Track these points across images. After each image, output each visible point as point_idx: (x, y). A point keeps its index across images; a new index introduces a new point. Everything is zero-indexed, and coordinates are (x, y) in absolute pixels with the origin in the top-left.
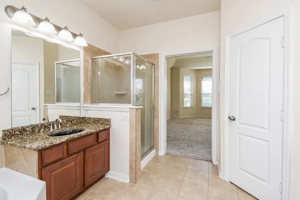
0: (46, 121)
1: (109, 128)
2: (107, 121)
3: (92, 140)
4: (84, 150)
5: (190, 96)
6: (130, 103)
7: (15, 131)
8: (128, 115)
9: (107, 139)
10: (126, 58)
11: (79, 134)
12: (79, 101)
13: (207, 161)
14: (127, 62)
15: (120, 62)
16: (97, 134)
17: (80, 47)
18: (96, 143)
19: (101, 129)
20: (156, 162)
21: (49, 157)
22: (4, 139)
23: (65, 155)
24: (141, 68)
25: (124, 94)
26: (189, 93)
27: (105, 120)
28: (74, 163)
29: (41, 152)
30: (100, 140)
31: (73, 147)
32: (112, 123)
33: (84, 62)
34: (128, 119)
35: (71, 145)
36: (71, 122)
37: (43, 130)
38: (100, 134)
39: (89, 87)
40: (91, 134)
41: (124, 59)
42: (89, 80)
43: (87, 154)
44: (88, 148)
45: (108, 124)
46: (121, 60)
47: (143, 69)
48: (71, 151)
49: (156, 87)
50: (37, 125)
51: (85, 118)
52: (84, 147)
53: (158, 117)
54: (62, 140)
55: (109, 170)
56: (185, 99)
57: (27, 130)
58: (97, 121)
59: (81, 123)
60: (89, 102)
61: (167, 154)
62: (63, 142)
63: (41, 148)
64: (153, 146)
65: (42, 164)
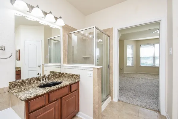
0: (39, 76)
1: (79, 81)
2: (77, 76)
3: (66, 90)
4: (61, 98)
5: (132, 59)
6: (93, 64)
7: (17, 83)
8: (91, 73)
9: (77, 90)
10: (90, 34)
11: (57, 86)
12: (60, 62)
13: (155, 111)
14: (90, 36)
15: (86, 36)
16: (70, 86)
17: (60, 26)
18: (70, 92)
19: (73, 82)
20: (112, 107)
21: (35, 105)
22: (10, 88)
23: (47, 102)
24: (98, 41)
25: (89, 58)
26: (131, 56)
27: (76, 75)
28: (53, 108)
29: (28, 102)
30: (72, 90)
31: (53, 97)
32: (81, 78)
33: (63, 36)
34: (92, 75)
35: (51, 95)
36: (55, 76)
37: (36, 82)
38: (72, 86)
39: (66, 53)
40: (66, 86)
41: (88, 34)
42: (66, 48)
43: (63, 101)
44: (64, 96)
45: (78, 79)
46: (87, 35)
47: (100, 41)
48: (51, 99)
49: (111, 52)
50: (33, 79)
51: (64, 73)
52: (60, 96)
53: (112, 73)
54: (44, 92)
55: (79, 111)
56: (128, 61)
57: (26, 82)
58: (71, 76)
59: (61, 76)
60: (66, 63)
61: (119, 101)
62: (44, 93)
63: (27, 99)
64: (109, 94)
65: (28, 111)
